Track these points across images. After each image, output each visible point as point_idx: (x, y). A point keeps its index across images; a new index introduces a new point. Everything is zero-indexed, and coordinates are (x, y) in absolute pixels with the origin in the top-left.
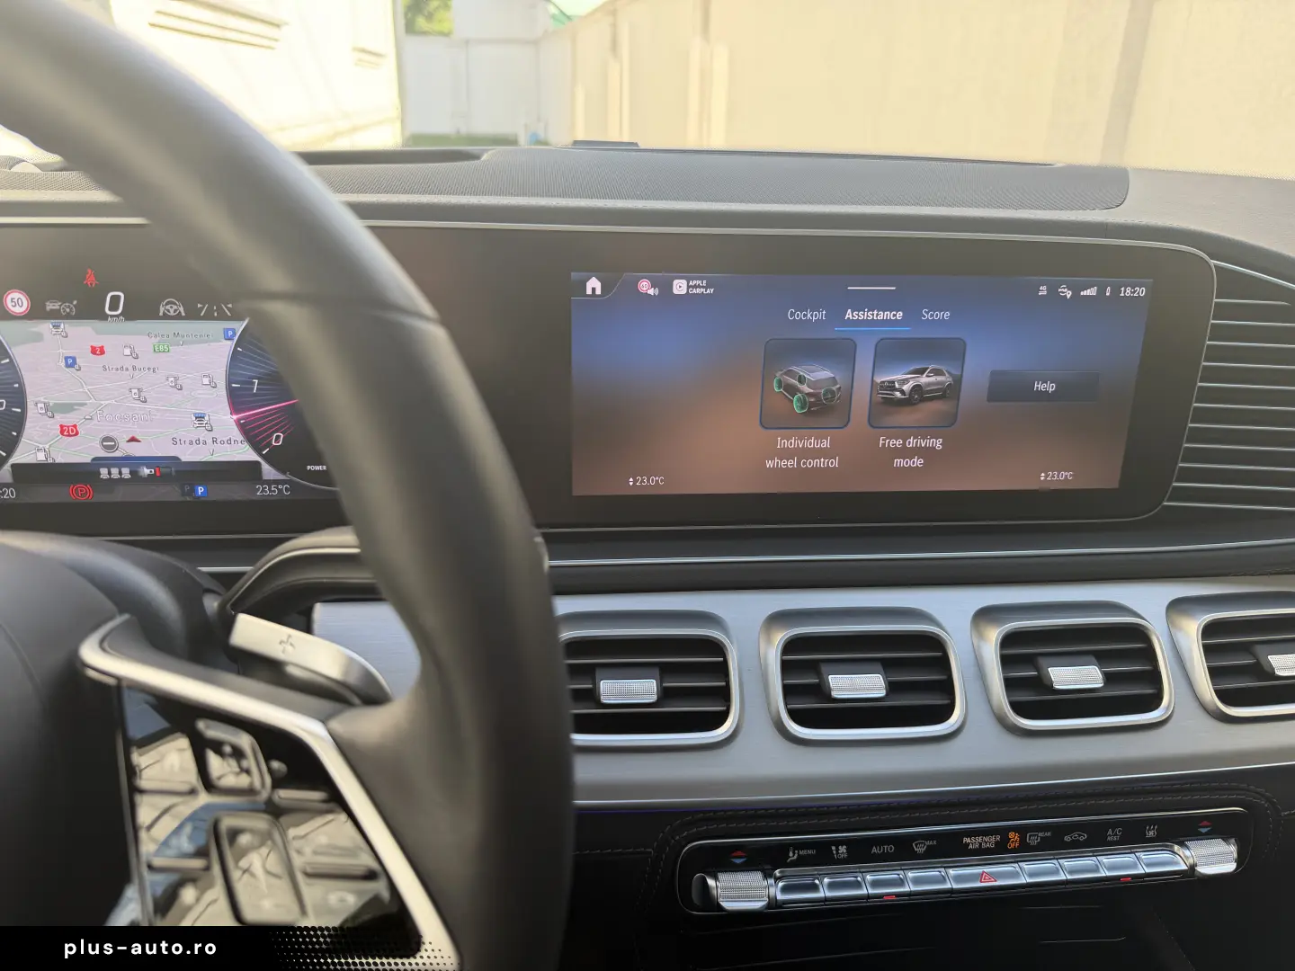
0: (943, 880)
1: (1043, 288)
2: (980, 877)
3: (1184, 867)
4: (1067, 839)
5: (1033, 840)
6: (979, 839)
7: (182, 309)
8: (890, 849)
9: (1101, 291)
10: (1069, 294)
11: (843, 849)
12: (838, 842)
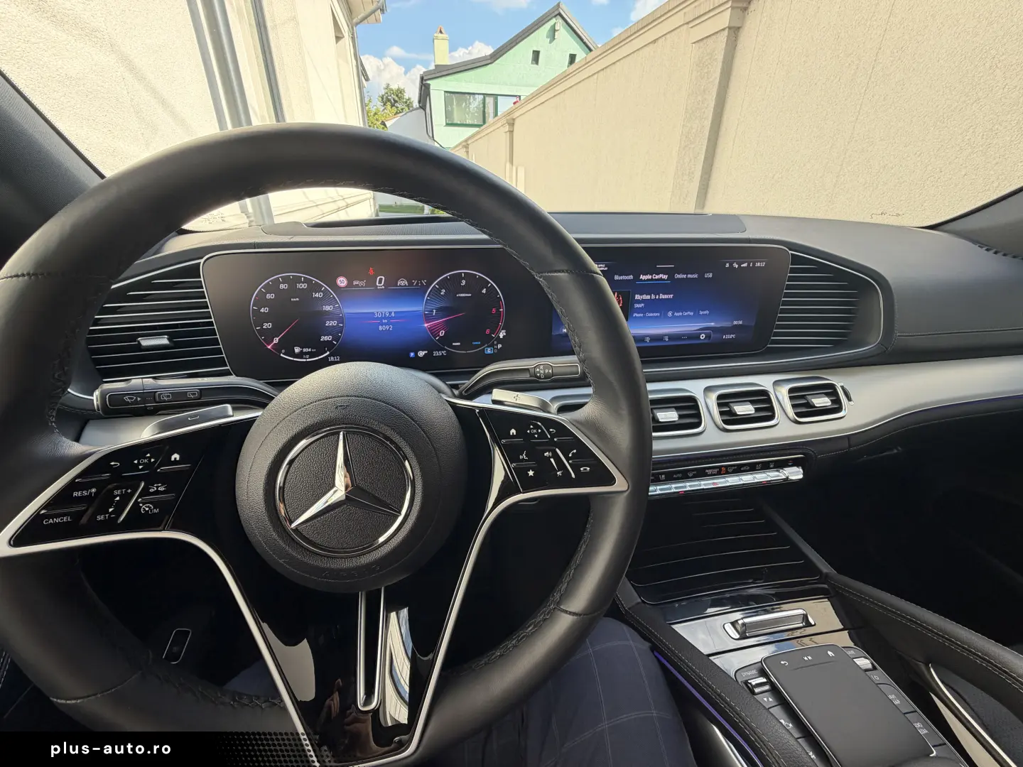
0: (700, 485)
1: (728, 264)
2: (714, 483)
3: (784, 477)
4: (742, 469)
5: (730, 470)
6: (711, 471)
7: (406, 283)
8: (680, 475)
9: (749, 265)
10: (737, 266)
11: (663, 476)
12: (662, 474)
